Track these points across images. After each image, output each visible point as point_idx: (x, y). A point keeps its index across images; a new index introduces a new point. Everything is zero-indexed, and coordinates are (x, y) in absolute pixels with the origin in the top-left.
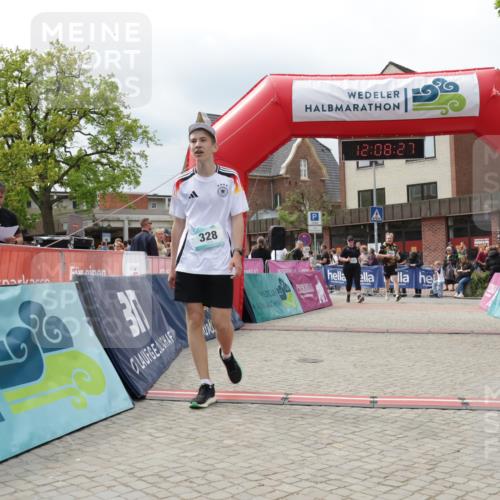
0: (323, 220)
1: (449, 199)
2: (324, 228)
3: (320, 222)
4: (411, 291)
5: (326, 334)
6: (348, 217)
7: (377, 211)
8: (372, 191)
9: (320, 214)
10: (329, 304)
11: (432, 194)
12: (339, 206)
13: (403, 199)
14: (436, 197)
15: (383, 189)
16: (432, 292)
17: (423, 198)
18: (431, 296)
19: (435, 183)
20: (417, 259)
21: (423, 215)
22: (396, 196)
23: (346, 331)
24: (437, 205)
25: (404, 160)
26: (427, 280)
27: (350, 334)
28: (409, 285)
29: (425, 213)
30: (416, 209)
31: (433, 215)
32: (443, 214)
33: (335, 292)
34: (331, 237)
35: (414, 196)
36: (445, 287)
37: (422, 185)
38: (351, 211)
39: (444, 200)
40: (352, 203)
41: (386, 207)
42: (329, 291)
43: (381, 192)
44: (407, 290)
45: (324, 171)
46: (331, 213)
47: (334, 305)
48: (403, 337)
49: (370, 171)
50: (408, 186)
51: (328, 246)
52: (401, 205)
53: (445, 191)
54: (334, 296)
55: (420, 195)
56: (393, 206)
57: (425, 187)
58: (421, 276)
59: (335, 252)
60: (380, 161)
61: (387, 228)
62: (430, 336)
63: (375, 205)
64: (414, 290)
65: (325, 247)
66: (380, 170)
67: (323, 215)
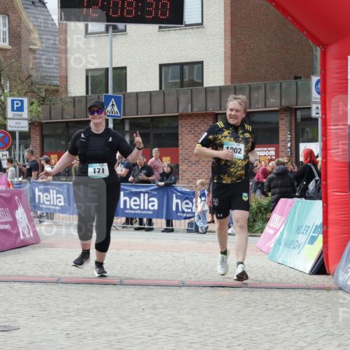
0: (30, 111)
1: (220, 87)
2: (31, 124)
3: (25, 114)
4: (160, 223)
5: (27, 286)
6: (69, 109)
7: (113, 100)
8: (107, 70)
9: (26, 100)
10: (35, 241)
11: (196, 80)
12: (58, 91)
13: (154, 86)
14: (202, 84)
15: (125, 68)
16: (191, 224)
17: (182, 85)
18: (189, 231)
19: (202, 63)
20: (170, 177)
21: (181, 111)
22: (143, 80)
23: (58, 282)
24: (203, 95)
25: (156, 27)
26: (184, 206)
27: (65, 286)
28: (158, 214)
29: (185, 108)
30: (171, 100)
31: (195, 110)
32: (210, 110)
33: (47, 222)
34: (43, 137)
35: (170, 81)
36: (209, 217)
37: (182, 65)
38: (75, 100)
39: (212, 89)
40: (77, 88)
41: (127, 96)
42: (36, 220)
43: (121, 73)
44: (154, 220)
45: (35, 35)
46: (43, 101)
47: (43, 242)
48: (144, 291)
49: (105, 40)
50: (161, 66)
51: (37, 151)
52: (150, 92)
53: (215, 76)
54: (43, 229)
55: (178, 80)
56: (137, 93)
57: (186, 68)
58: (175, 201)
59: (48, 162)
60: (121, 26)
61: (127, 128)
62: (184, 291)
63: (110, 93)
64: (164, 221)
65: (32, 153)
66: (119, 40)
67: (32, 104)
